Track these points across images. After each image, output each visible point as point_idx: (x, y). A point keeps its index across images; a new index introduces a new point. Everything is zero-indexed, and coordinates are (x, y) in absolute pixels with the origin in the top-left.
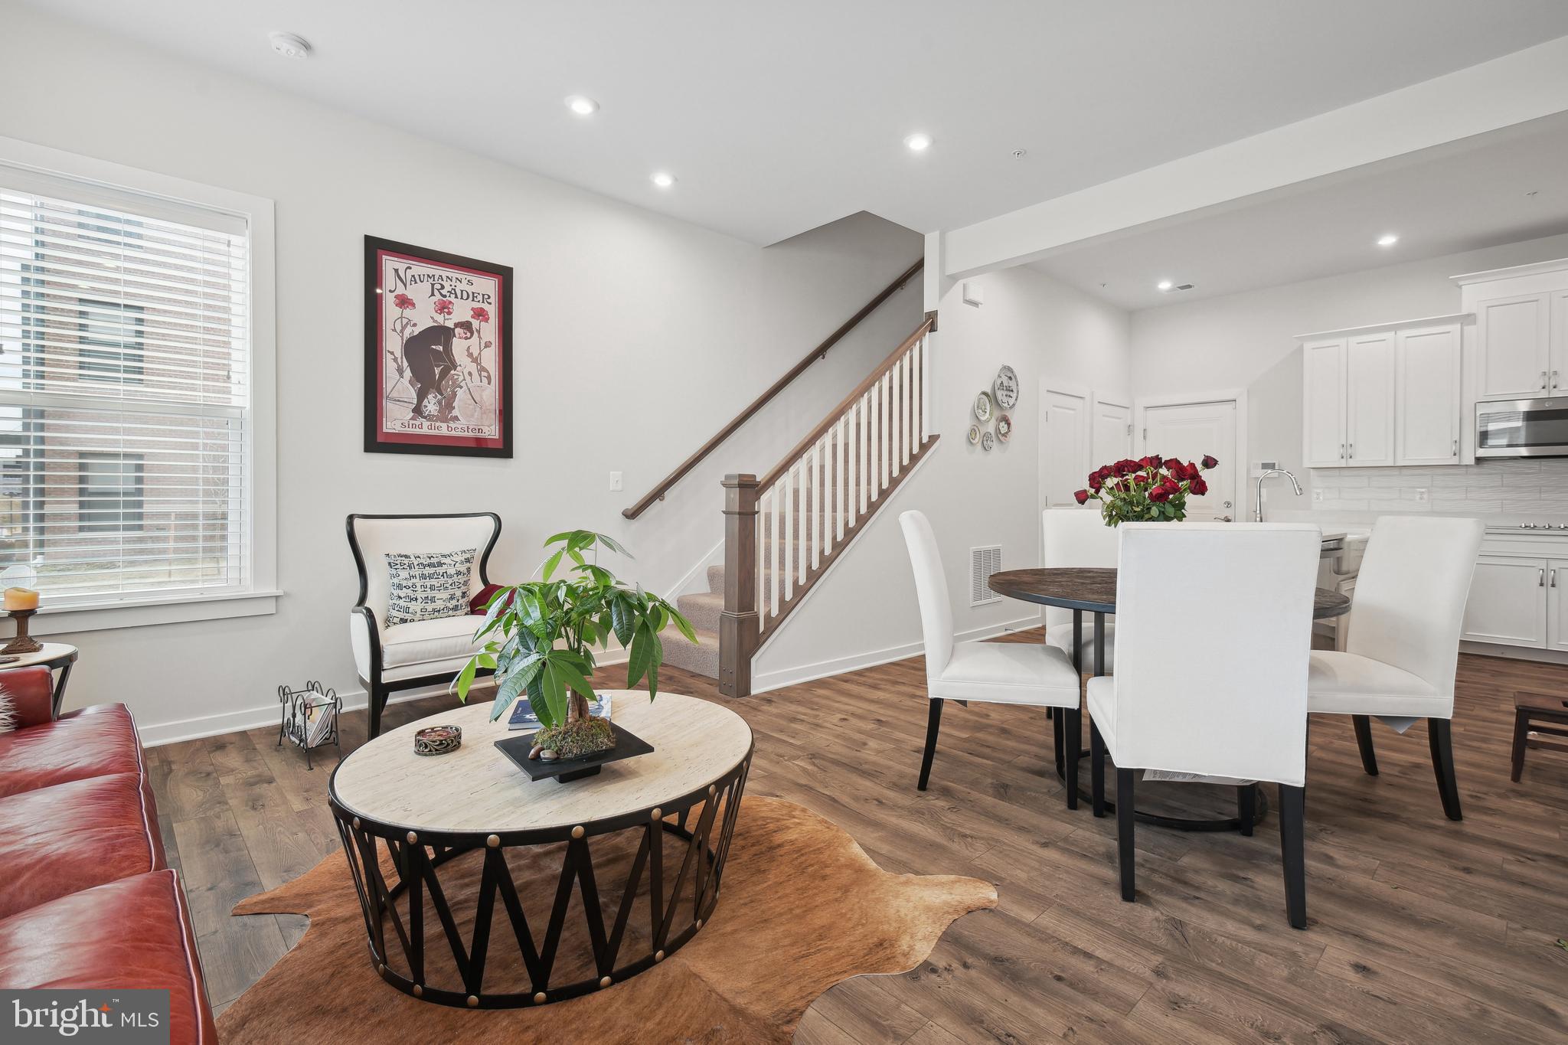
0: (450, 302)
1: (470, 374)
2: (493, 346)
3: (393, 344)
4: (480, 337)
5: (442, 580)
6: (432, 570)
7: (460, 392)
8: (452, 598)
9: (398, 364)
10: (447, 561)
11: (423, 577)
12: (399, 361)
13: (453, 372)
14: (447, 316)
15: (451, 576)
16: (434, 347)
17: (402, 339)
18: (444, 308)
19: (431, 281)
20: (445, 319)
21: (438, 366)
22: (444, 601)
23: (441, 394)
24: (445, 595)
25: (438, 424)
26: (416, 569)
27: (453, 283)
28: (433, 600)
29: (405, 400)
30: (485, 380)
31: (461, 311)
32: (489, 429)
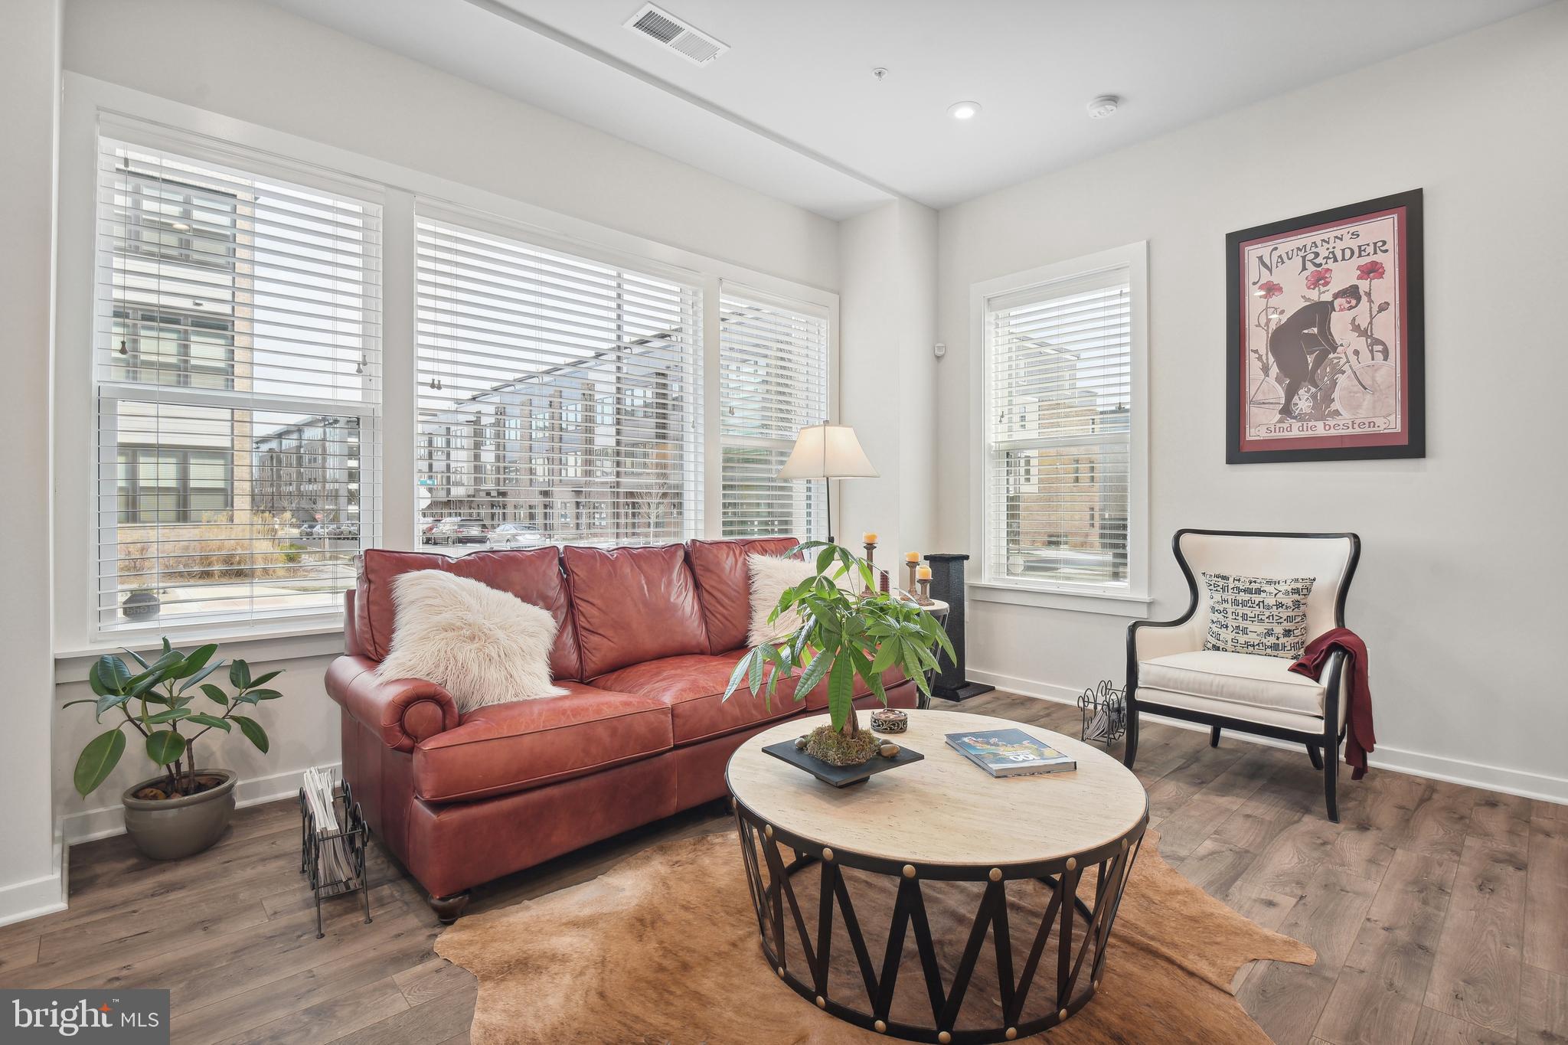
0: (1328, 270)
1: (1356, 353)
2: (1391, 308)
3: (1257, 340)
4: (1371, 301)
5: (1257, 610)
6: (1247, 597)
7: (1342, 379)
8: (1269, 633)
9: (1262, 362)
10: (1268, 588)
11: (1236, 603)
12: (1264, 358)
13: (1331, 356)
14: (1323, 289)
15: (1269, 607)
16: (1306, 331)
17: (1268, 333)
18: (1320, 279)
19: (1302, 254)
20: (1320, 294)
21: (1312, 353)
22: (1258, 635)
23: (1316, 386)
24: (1260, 628)
25: (1310, 424)
26: (1230, 593)
27: (1330, 246)
28: (1245, 631)
29: (1271, 401)
30: (1379, 356)
31: (1344, 275)
32: (1385, 420)
